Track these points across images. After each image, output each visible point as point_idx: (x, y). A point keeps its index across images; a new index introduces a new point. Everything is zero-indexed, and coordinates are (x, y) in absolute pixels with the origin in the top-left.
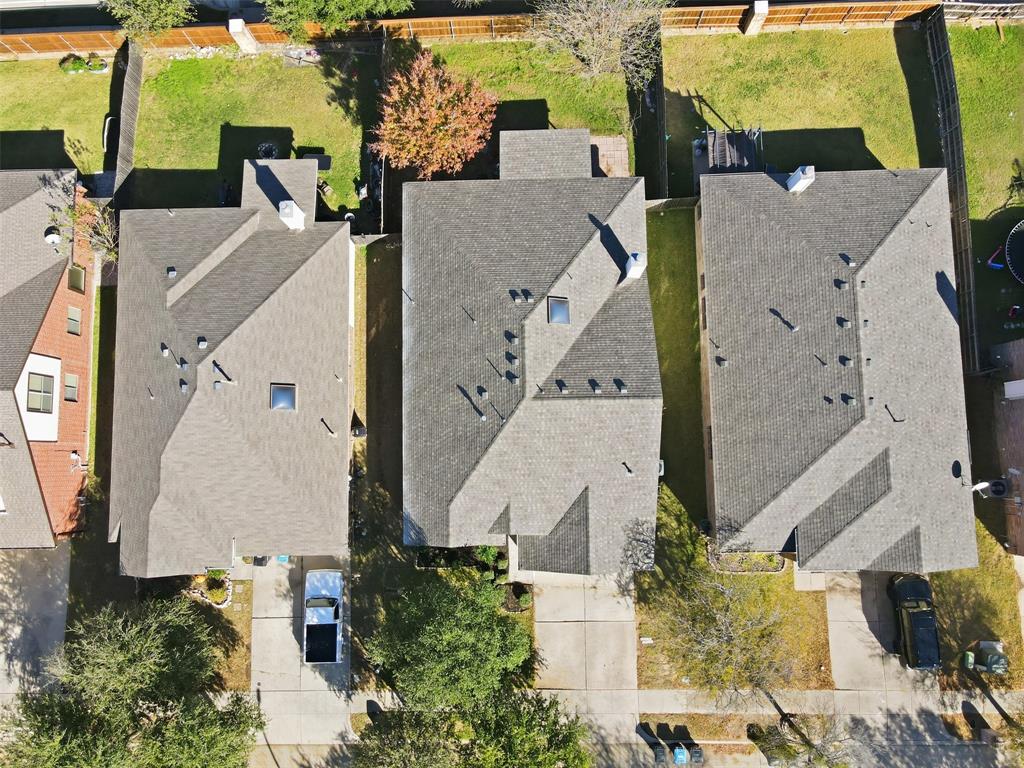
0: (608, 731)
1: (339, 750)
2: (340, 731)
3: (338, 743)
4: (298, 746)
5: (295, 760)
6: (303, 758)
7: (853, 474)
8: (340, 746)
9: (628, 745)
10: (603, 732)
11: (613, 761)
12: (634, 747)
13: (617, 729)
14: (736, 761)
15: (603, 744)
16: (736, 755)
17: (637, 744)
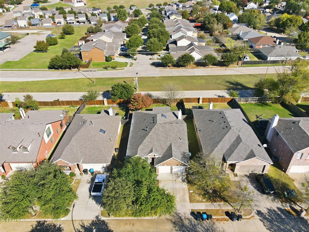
0: (182, 215)
1: (95, 221)
2: (96, 215)
3: (95, 219)
4: (82, 220)
5: (80, 224)
6: (83, 224)
7: (233, 141)
8: (96, 220)
9: (188, 219)
10: (180, 215)
11: (184, 223)
12: (190, 219)
13: (184, 214)
14: (224, 223)
15: (180, 219)
16: (223, 221)
17: (191, 219)
